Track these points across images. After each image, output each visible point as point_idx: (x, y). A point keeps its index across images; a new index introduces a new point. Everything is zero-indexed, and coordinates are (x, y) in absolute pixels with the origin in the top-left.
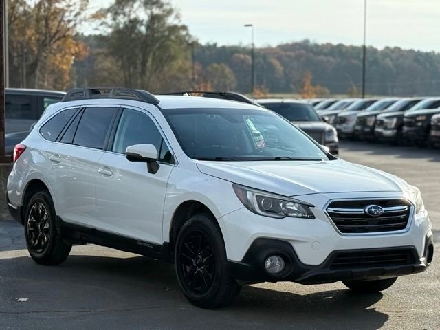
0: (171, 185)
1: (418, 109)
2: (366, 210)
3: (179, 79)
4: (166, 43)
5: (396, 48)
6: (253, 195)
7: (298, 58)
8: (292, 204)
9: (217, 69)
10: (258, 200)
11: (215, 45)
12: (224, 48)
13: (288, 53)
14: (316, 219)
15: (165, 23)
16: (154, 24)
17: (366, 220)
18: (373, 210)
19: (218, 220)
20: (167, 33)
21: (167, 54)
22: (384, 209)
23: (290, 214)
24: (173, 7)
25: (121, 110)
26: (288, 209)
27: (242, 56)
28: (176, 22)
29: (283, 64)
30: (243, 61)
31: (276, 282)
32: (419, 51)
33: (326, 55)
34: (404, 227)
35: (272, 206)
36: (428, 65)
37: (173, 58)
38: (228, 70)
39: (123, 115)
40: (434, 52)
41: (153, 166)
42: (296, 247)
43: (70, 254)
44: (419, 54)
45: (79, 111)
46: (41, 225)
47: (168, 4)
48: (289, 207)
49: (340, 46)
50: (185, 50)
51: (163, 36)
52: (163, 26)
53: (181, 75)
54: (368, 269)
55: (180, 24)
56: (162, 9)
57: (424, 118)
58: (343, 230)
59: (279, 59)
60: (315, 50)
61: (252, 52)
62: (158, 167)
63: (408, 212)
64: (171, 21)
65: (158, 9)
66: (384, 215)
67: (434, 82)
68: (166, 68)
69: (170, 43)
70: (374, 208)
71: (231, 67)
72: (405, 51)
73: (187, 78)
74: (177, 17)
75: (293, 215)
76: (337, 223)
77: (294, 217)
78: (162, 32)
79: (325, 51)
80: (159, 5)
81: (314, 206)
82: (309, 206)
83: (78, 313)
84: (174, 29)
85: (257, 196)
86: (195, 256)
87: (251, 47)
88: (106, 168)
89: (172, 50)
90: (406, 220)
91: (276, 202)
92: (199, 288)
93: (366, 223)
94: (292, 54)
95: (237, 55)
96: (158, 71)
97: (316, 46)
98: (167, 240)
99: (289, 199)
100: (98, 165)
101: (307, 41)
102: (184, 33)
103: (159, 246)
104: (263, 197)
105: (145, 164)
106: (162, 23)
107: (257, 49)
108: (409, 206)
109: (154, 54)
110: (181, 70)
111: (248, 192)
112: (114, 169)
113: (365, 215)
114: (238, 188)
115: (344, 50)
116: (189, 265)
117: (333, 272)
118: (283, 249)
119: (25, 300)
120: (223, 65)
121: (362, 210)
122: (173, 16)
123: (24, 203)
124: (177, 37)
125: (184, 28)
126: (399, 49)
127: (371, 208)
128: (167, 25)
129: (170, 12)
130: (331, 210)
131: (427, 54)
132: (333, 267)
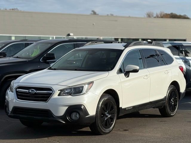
93: (29, 97)
121: (27, 91)
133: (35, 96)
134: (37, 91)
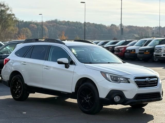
0: (75, 72)
1: (108, 45)
2: (146, 80)
3: (11, 33)
4: (7, 20)
5: (88, 23)
6: (109, 75)
7: (53, 26)
8: (121, 78)
9: (24, 30)
10: (111, 77)
11: (23, 21)
12: (26, 22)
13: (50, 24)
14: (131, 83)
15: (6, 13)
16: (2, 13)
17: (146, 83)
18: (148, 80)
19: (96, 84)
20: (7, 17)
21: (7, 24)
22: (151, 79)
23: (121, 82)
24: (9, 7)
25: (50, 46)
26: (120, 80)
27: (33, 25)
28: (10, 13)
29: (48, 28)
30: (33, 27)
31: (117, 105)
32: (96, 24)
33: (63, 25)
34: (156, 85)
35: (115, 79)
36: (99, 29)
37: (10, 26)
38: (28, 30)
39: (51, 48)
40: (101, 24)
41: (67, 66)
42: (124, 92)
43: (29, 97)
44: (96, 25)
45: (31, 47)
46: (18, 87)
47: (7, 6)
48: (121, 79)
49: (68, 22)
50: (14, 23)
51: (6, 18)
52: (5, 14)
53: (12, 32)
54: (147, 100)
55: (12, 14)
56: (5, 8)
57: (111, 48)
58: (139, 87)
59: (46, 26)
60: (59, 23)
61: (36, 24)
62: (69, 66)
63: (157, 81)
64: (8, 12)
65: (3, 8)
66: (151, 81)
67: (102, 35)
68: (7, 29)
69: (8, 20)
70: (148, 79)
71: (30, 29)
72: (91, 24)
73: (14, 33)
74: (11, 11)
75: (122, 82)
76: (137, 84)
77: (123, 82)
78: (5, 16)
79: (63, 23)
80: (4, 6)
81: (130, 79)
82: (128, 79)
83: (48, 117)
84: (9, 15)
85: (110, 76)
86: (86, 96)
87: (36, 22)
88: (47, 66)
89: (9, 23)
90: (157, 83)
91: (117, 77)
92: (87, 108)
93: (146, 84)
94: (51, 25)
95: (31, 25)
96: (4, 30)
97: (60, 21)
98: (74, 91)
99: (121, 77)
100: (43, 65)
101: (56, 20)
102: (13, 17)
103: (70, 93)
104: (112, 76)
105: (64, 65)
106: (5, 13)
107: (38, 23)
108: (158, 78)
109: (2, 24)
110: (12, 30)
111: (107, 74)
112: (50, 67)
113: (146, 82)
114: (103, 73)
115: (70, 23)
116: (83, 100)
117: (137, 101)
118: (120, 93)
119: (25, 113)
120: (27, 28)
121: (144, 80)
122: (9, 10)
123: (10, 79)
124: (11, 18)
125: (13, 15)
126: (89, 23)
127: (147, 79)
128: (7, 14)
129: (8, 9)
130: (135, 80)
131: (99, 25)
132: (136, 99)
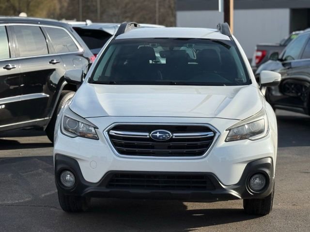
2: (151, 134)
14: (100, 140)
18: (158, 135)
58: (121, 152)
63: (210, 139)
66: (174, 140)
70: (160, 132)
81: (98, 128)
82: (94, 127)
108: (215, 133)
121: (147, 134)
130: (113, 132)
133: (171, 144)
134: (174, 134)
